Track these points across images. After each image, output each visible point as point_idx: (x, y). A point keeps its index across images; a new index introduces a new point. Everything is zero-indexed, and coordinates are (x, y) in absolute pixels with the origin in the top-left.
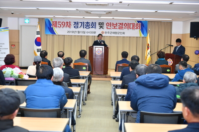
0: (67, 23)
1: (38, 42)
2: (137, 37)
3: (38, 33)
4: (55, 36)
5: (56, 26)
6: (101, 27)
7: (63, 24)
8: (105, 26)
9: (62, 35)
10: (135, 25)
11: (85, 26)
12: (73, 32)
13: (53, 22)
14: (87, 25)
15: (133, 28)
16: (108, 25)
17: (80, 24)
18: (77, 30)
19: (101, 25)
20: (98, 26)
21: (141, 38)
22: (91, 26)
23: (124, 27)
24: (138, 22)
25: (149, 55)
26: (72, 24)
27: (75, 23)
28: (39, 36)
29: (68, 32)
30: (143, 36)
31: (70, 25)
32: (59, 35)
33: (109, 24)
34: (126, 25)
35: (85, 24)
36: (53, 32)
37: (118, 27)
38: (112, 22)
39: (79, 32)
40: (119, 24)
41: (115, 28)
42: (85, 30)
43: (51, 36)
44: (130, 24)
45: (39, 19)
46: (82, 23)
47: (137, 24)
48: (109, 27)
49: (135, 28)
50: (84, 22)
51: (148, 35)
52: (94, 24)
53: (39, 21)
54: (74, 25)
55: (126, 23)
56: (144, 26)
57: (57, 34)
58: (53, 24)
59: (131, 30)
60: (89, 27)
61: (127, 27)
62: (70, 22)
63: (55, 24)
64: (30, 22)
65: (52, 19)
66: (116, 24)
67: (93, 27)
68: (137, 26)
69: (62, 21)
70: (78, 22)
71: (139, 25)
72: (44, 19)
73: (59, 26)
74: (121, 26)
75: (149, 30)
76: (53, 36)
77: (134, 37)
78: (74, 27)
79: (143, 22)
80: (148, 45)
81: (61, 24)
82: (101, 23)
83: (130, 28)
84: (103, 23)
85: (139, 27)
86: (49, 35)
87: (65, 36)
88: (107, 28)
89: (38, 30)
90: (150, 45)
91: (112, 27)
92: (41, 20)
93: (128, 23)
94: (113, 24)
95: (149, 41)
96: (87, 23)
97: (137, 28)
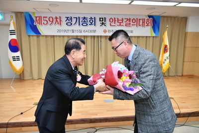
0: (56, 18)
1: (14, 47)
2: (147, 37)
3: (12, 33)
4: (41, 37)
5: (40, 23)
6: (103, 23)
7: (51, 20)
8: (108, 22)
9: (51, 36)
10: (146, 21)
11: (81, 23)
12: (65, 31)
13: (36, 17)
14: (84, 21)
15: (143, 25)
16: (111, 21)
17: (74, 21)
18: (70, 28)
19: (103, 21)
20: (98, 23)
21: (151, 38)
22: (89, 23)
23: (132, 23)
24: (150, 16)
25: (168, 61)
26: (64, 19)
27: (67, 18)
28: (14, 37)
29: (59, 31)
30: (154, 35)
31: (60, 21)
32: (46, 36)
33: (113, 20)
34: (134, 21)
35: (81, 19)
36: (37, 32)
37: (124, 24)
38: (116, 18)
39: (73, 31)
40: (125, 20)
41: (120, 25)
42: (82, 28)
43: (35, 38)
44: (139, 19)
45: (17, 13)
46: (77, 18)
47: (148, 20)
48: (113, 24)
49: (146, 24)
50: (79, 18)
51: (166, 33)
52: (93, 20)
53: (17, 16)
54: (67, 22)
55: (134, 19)
56: (156, 23)
57: (42, 34)
58: (36, 20)
59: (141, 27)
60: (87, 25)
61: (136, 23)
62: (60, 17)
63: (39, 20)
64: (4, 18)
65: (34, 13)
66: (122, 20)
67: (91, 24)
68: (148, 23)
69: (48, 16)
70: (71, 17)
71: (150, 21)
72: (23, 13)
73: (45, 22)
74: (128, 22)
75: (167, 26)
76: (38, 37)
77: (143, 37)
78: (67, 24)
79: (155, 17)
80: (166, 46)
81: (48, 20)
82: (103, 18)
83: (139, 25)
84: (105, 18)
85: (150, 24)
86: (33, 36)
87: (55, 38)
88: (111, 25)
89: (12, 28)
90: (168, 47)
91: (117, 24)
92: (19, 14)
93: (137, 19)
94: (118, 20)
95: (166, 42)
96: (84, 18)
97: (148, 25)
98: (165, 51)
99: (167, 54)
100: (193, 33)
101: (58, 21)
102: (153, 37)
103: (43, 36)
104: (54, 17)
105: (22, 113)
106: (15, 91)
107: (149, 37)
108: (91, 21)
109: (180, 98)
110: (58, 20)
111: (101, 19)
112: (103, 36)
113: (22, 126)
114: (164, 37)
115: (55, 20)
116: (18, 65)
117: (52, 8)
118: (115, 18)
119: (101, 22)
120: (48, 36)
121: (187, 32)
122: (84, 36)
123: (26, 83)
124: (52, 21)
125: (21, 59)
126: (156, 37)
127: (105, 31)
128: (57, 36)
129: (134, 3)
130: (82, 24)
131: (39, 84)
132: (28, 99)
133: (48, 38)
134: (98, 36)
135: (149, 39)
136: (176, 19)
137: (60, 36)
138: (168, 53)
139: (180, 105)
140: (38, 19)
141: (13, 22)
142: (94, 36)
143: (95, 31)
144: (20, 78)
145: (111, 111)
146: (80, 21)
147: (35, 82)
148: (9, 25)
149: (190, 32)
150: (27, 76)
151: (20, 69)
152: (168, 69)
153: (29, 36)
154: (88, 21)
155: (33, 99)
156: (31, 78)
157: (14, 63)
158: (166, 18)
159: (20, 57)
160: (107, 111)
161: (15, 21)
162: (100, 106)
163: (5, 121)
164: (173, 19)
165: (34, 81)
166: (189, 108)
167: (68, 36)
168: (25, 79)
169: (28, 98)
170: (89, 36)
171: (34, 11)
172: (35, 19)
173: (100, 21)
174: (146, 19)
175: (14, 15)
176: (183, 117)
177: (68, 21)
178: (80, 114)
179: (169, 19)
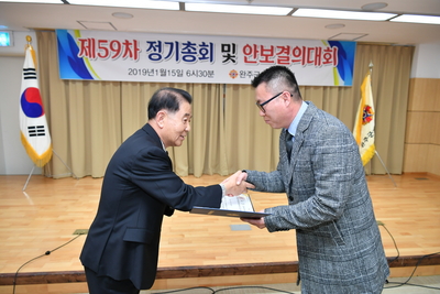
0: (127, 43)
1: (32, 106)
2: (325, 87)
3: (29, 74)
4: (92, 85)
5: (92, 54)
6: (229, 57)
7: (116, 47)
8: (240, 55)
9: (115, 83)
10: (323, 53)
11: (181, 55)
12: (146, 72)
13: (83, 41)
14: (188, 51)
15: (317, 62)
16: (248, 51)
17: (166, 50)
18: (158, 66)
19: (229, 52)
20: (219, 55)
21: (336, 91)
22: (198, 56)
23: (292, 57)
24: (332, 43)
26: (143, 47)
27: (152, 43)
28: (34, 84)
29: (132, 72)
30: (341, 83)
31: (136, 49)
32: (104, 83)
33: (251, 50)
34: (297, 53)
35: (181, 47)
36: (83, 72)
37: (276, 59)
38: (259, 45)
39: (163, 73)
40: (277, 51)
41: (267, 61)
42: (183, 66)
43: (80, 85)
44: (309, 49)
45: (39, 32)
46: (172, 44)
47: (328, 50)
48: (251, 58)
49: (323, 60)
50: (177, 43)
51: (368, 80)
52: (209, 49)
53: (39, 38)
54: (150, 52)
55: (297, 48)
56: (345, 58)
57: (96, 79)
58: (83, 47)
59: (313, 66)
60: (195, 59)
61: (301, 58)
62: (135, 41)
63: (89, 47)
64: (13, 42)
65: (78, 31)
66: (272, 50)
67: (204, 58)
68: (328, 56)
69: (110, 39)
70: (160, 42)
71: (332, 53)
72: (54, 31)
73: (103, 53)
74: (284, 55)
75: (371, 65)
76: (86, 83)
77: (316, 87)
78: (150, 57)
79: (343, 45)
80: (367, 109)
81: (108, 47)
82: (229, 46)
83: (309, 62)
84: (234, 45)
85: (332, 59)
86: (74, 81)
87: (123, 85)
88: (246, 61)
89: (29, 63)
90: (373, 110)
91: (260, 58)
92: (44, 34)
93: (304, 48)
94: (262, 50)
95: (368, 99)
96: (189, 44)
97: (327, 62)
98: (366, 119)
99: (371, 126)
100: (428, 79)
101: (130, 49)
102: (340, 88)
103: (97, 82)
104: (122, 41)
105: (48, 253)
106: (32, 203)
107: (331, 87)
108: (203, 52)
109: (398, 223)
110: (132, 48)
111: (226, 48)
112: (230, 85)
113: (49, 282)
114: (362, 88)
115: (124, 48)
116: (41, 146)
117: (117, 22)
118: (255, 46)
119: (226, 54)
120: (109, 82)
121: (414, 79)
122: (188, 84)
123: (58, 186)
124: (118, 51)
125: (47, 132)
126: (345, 88)
127: (233, 74)
128: (127, 83)
129: (300, 13)
130: (184, 58)
131: (88, 188)
132: (63, 221)
133: (107, 86)
134: (218, 85)
135: (331, 93)
136: (391, 48)
137: (134, 83)
138: (372, 123)
139: (399, 238)
140: (86, 44)
141: (33, 52)
142: (210, 85)
143: (211, 74)
144: (45, 174)
145: (245, 249)
146: (180, 51)
147: (78, 183)
148: (23, 57)
149: (420, 79)
150: (59, 170)
151: (45, 155)
152: (372, 160)
153: (66, 82)
154: (198, 51)
155: (72, 220)
156: (69, 174)
157: (32, 141)
158: (367, 47)
159: (46, 128)
160: (238, 250)
161: (36, 50)
162: (221, 238)
163: (12, 269)
164: (383, 48)
165: (75, 181)
166: (417, 246)
167: (153, 84)
168: (54, 176)
169: (61, 218)
170: (197, 84)
171: (79, 27)
172: (79, 45)
173: (223, 51)
174: (324, 47)
175: (34, 36)
176: (405, 265)
177: (152, 51)
178: (177, 256)
179: (375, 49)
